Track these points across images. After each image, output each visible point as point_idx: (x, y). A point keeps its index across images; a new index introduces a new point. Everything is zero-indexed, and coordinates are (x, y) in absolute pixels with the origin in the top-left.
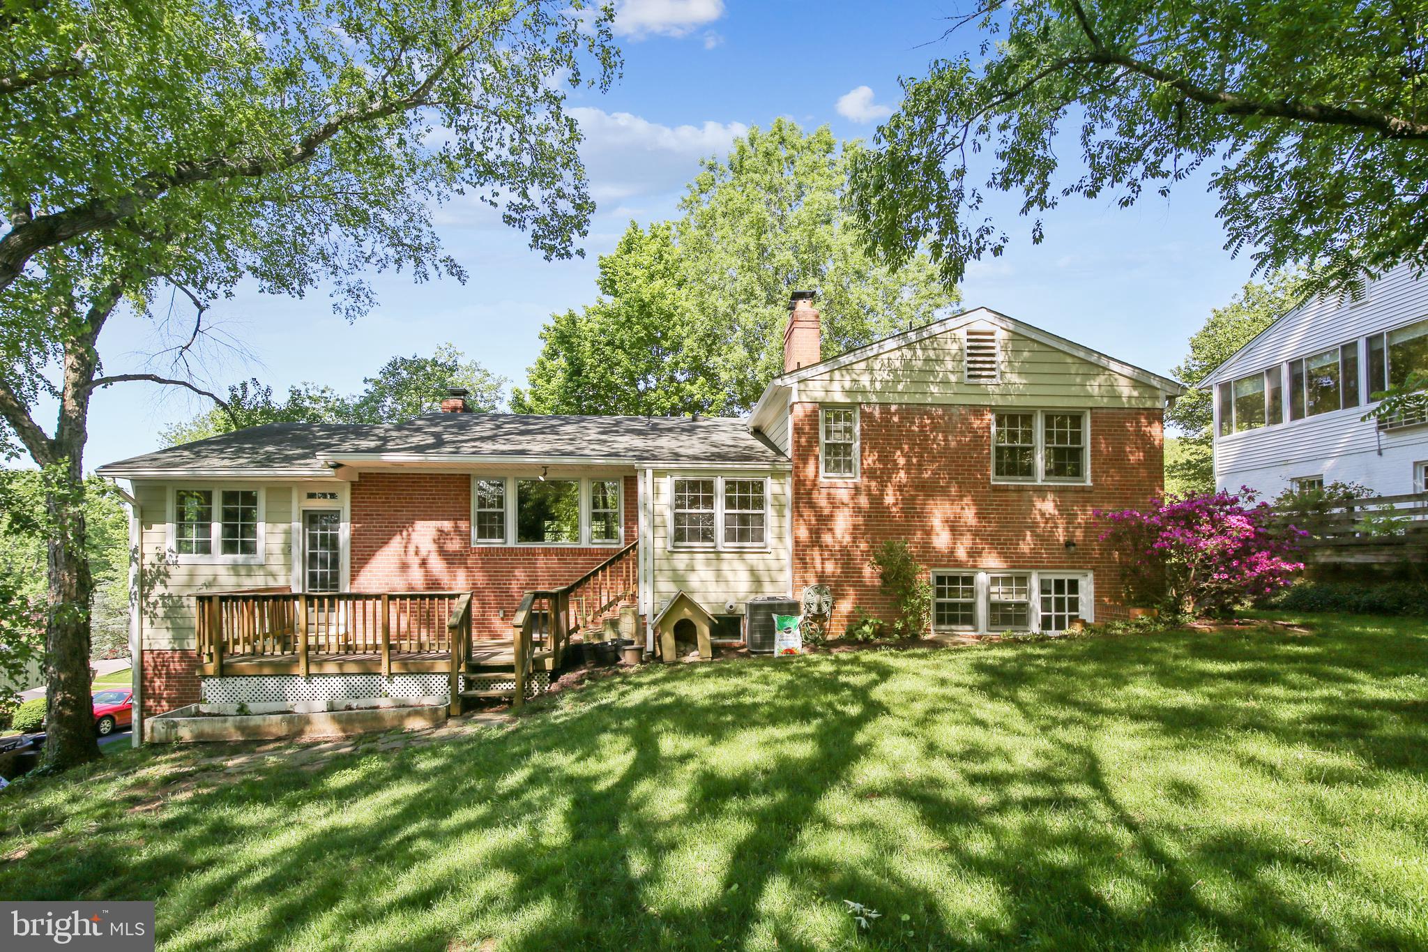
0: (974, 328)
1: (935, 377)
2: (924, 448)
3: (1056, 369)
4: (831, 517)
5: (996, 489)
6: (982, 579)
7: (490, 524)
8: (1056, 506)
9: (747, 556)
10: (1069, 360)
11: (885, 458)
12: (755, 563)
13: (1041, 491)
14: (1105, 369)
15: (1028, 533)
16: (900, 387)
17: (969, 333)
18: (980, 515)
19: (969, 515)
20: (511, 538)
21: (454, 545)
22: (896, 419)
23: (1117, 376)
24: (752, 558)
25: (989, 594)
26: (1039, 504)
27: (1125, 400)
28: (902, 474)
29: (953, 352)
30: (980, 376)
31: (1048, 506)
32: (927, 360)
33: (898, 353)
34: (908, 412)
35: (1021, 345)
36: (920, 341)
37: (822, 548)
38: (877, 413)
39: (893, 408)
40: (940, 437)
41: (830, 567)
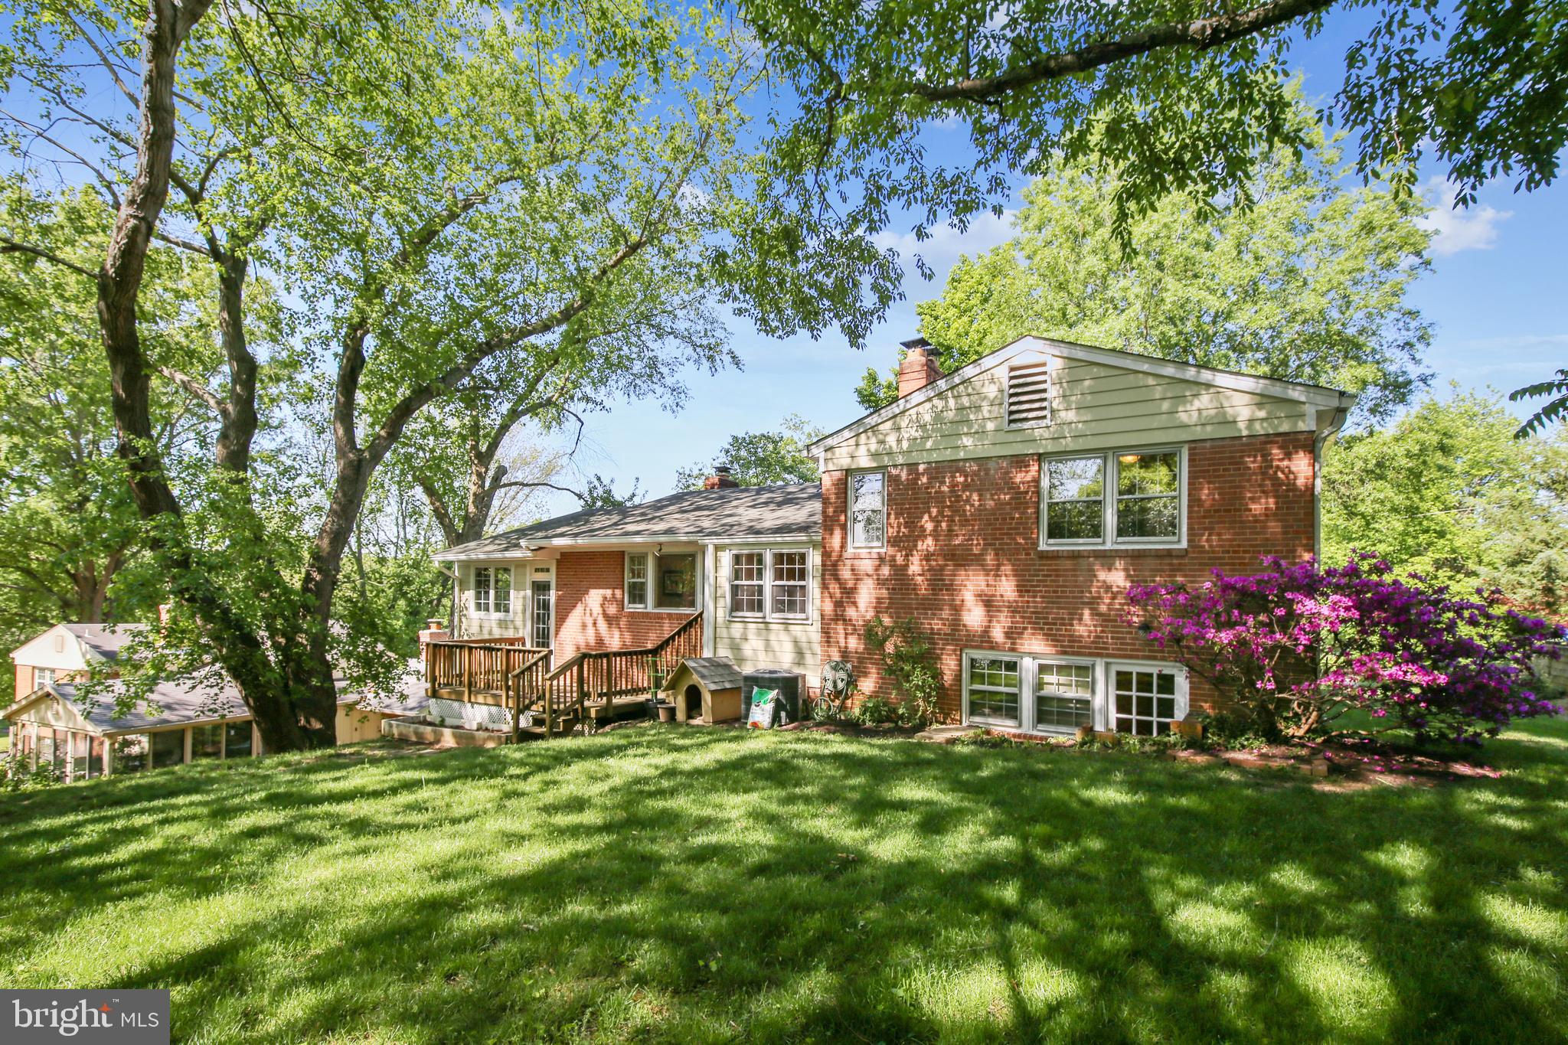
0: (1015, 362)
1: (970, 427)
2: (956, 510)
3: (1131, 396)
4: (854, 590)
5: (1044, 556)
6: (1029, 666)
7: (637, 594)
8: (1128, 576)
9: (792, 628)
10: (1151, 381)
11: (912, 524)
12: (799, 634)
13: (1107, 558)
14: (1208, 386)
15: (1087, 613)
16: (929, 444)
17: (1012, 369)
18: (1022, 589)
19: (1007, 588)
20: (650, 606)
21: (612, 610)
22: (924, 480)
23: (1230, 393)
24: (796, 630)
25: (1040, 685)
26: (1102, 575)
27: (1242, 425)
28: (930, 541)
29: (992, 396)
30: (1026, 419)
31: (1117, 578)
32: (961, 409)
33: (928, 405)
34: (938, 470)
35: (1081, 373)
36: (952, 388)
37: (846, 621)
38: (904, 475)
39: (921, 468)
40: (975, 497)
41: (854, 643)
